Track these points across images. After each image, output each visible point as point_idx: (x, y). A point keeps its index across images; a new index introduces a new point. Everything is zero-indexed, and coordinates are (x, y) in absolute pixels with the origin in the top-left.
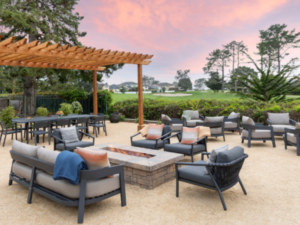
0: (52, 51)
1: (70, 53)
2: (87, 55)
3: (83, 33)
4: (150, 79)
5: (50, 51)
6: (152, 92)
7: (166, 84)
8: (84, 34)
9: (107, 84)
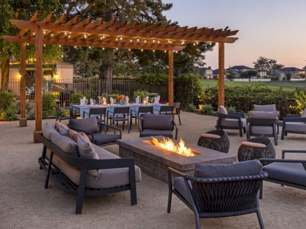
0: (109, 28)
1: (130, 30)
2: (151, 32)
3: (167, 5)
4: (270, 62)
5: (107, 28)
6: (272, 79)
7: (294, 69)
8: (169, 7)
9: (209, 68)
